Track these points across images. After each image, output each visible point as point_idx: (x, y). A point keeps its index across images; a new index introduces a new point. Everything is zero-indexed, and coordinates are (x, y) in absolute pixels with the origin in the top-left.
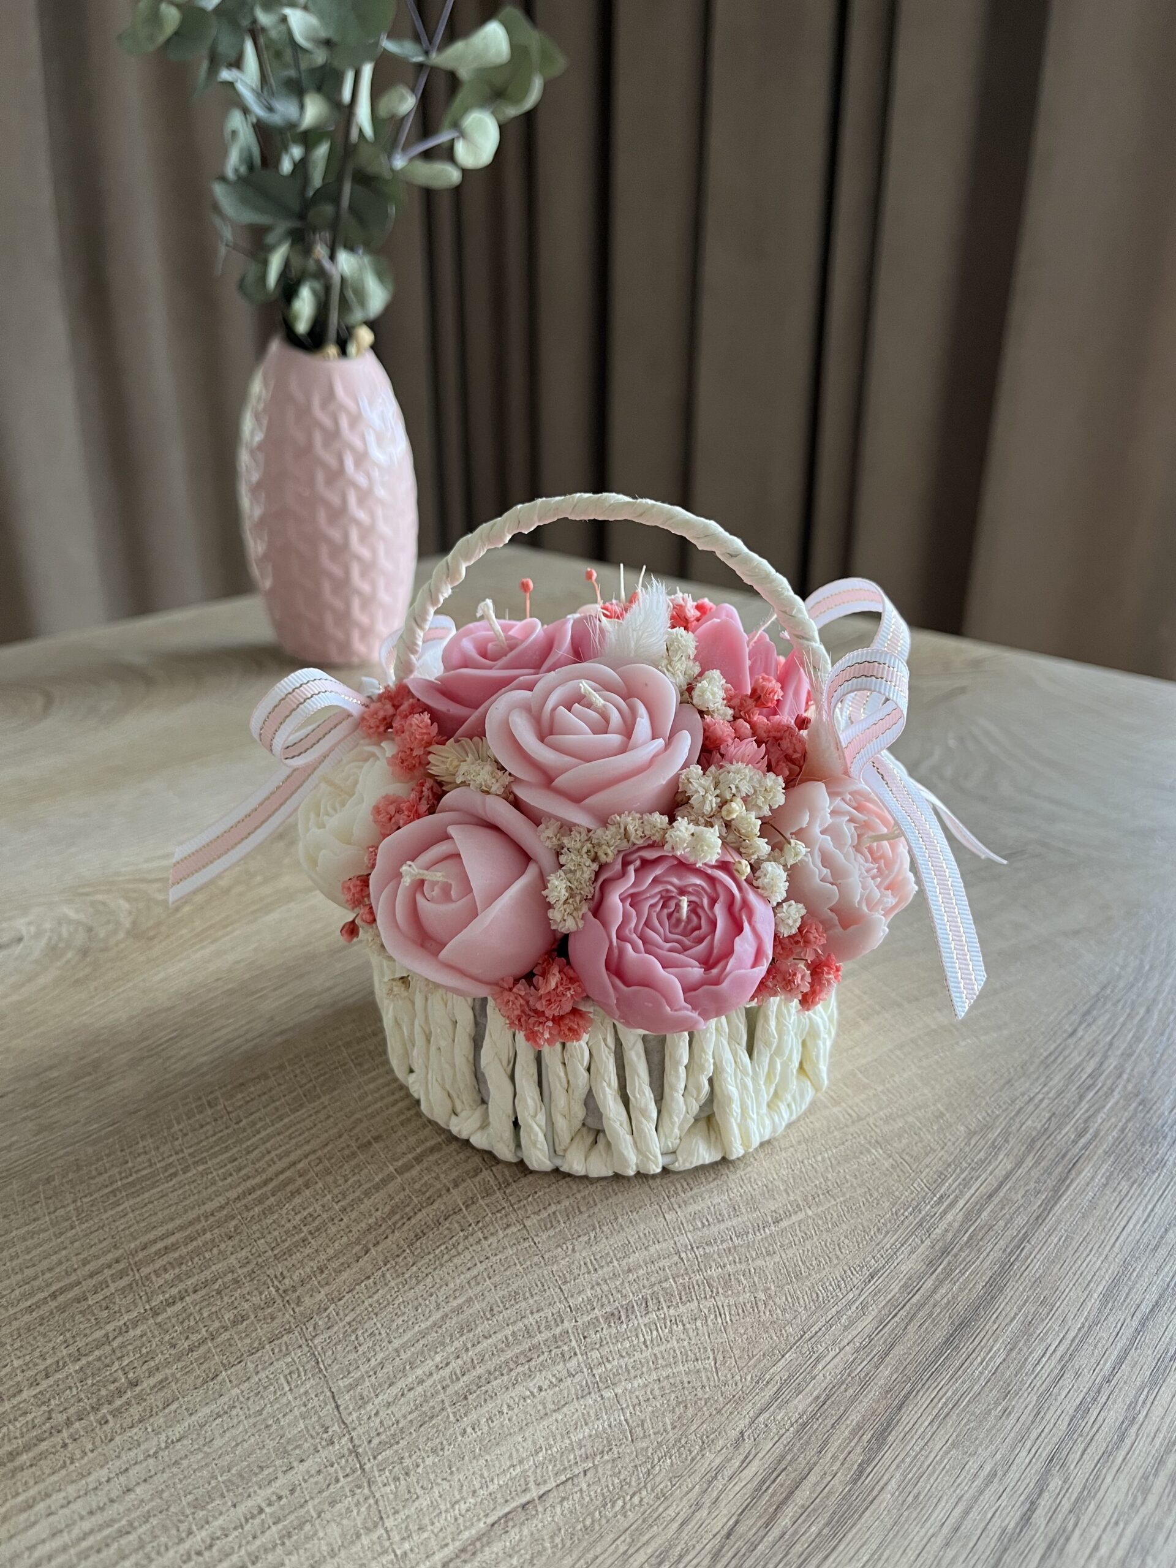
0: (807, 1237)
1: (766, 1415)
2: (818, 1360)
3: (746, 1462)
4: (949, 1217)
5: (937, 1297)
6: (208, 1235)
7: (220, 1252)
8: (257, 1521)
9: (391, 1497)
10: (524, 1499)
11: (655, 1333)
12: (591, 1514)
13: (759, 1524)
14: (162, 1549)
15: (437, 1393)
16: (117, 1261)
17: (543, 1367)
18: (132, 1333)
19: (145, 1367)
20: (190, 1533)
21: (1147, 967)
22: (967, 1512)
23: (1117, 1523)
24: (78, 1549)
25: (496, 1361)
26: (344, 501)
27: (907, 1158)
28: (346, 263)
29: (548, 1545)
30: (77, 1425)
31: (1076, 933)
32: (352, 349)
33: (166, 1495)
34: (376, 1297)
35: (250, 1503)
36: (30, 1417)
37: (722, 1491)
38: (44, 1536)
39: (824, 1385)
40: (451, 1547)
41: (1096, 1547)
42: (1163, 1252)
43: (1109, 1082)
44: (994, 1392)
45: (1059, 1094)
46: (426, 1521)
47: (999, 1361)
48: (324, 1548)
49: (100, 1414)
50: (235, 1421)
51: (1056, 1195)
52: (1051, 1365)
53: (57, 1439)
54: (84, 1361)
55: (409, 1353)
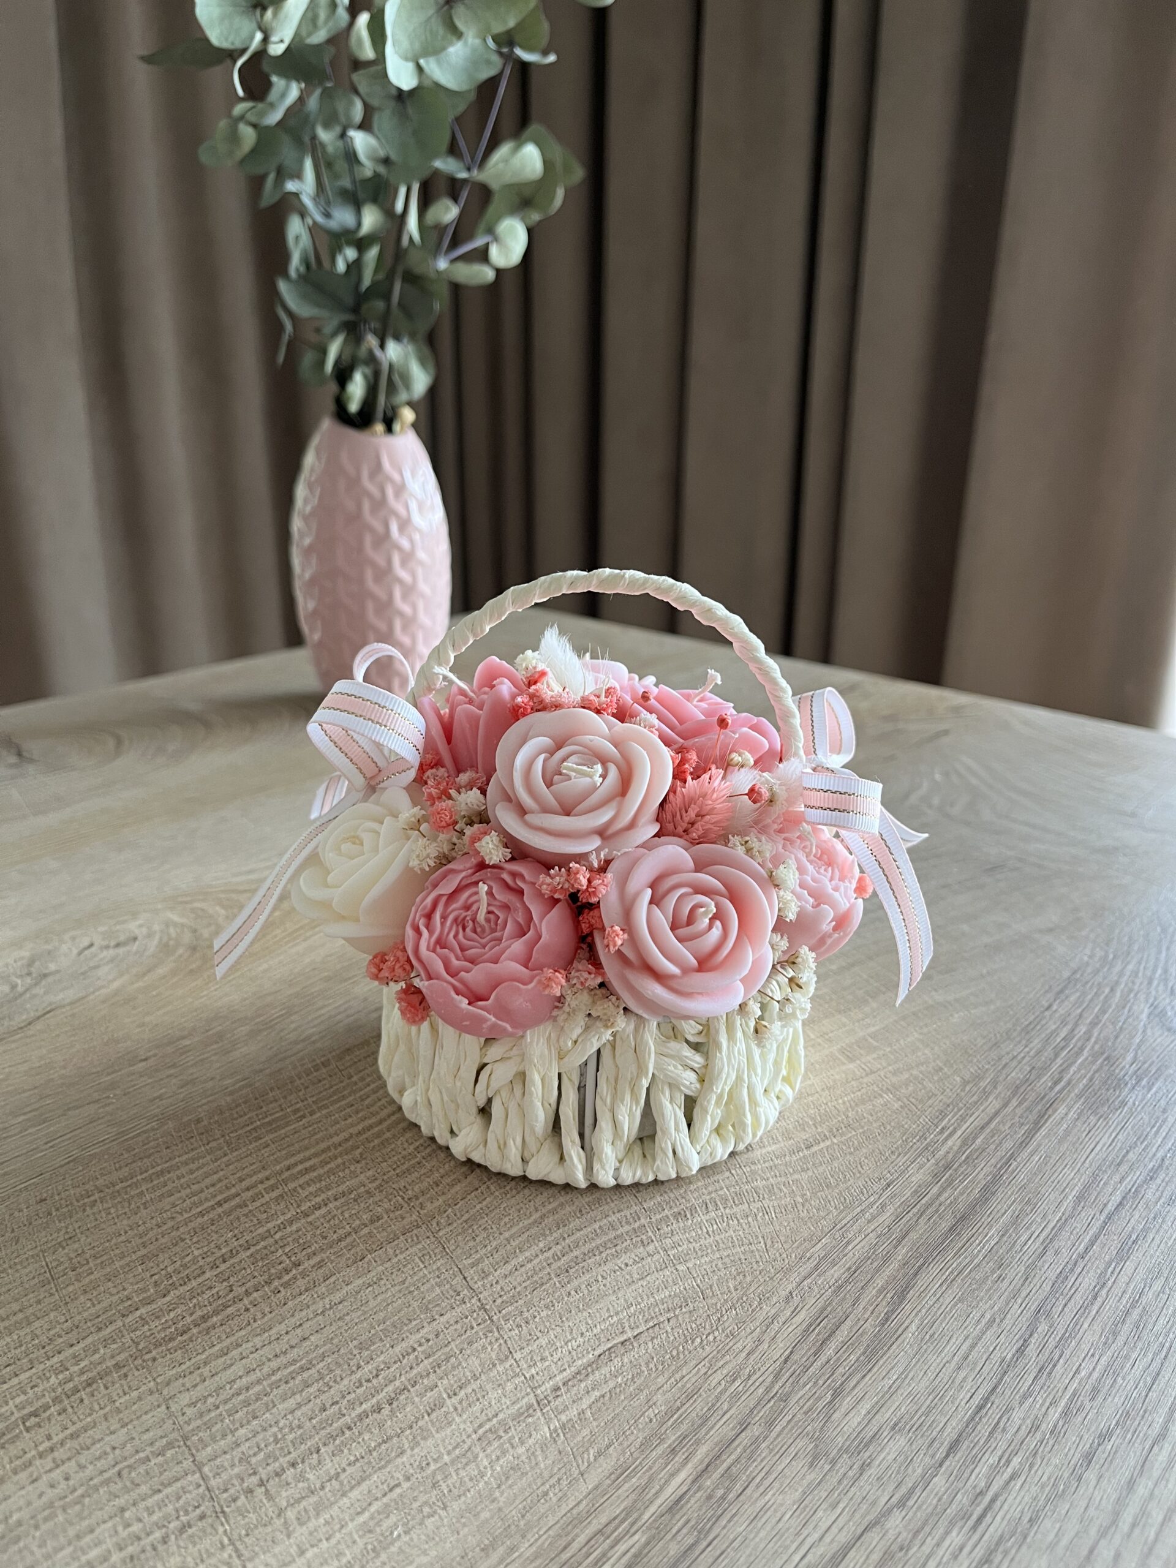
0: (833, 1158)
1: (809, 1280)
2: (848, 1243)
3: (795, 1312)
4: (950, 1143)
5: (942, 1199)
6: (339, 1160)
7: (351, 1172)
8: (412, 1357)
9: (517, 1338)
10: (622, 1339)
11: (715, 1227)
12: (677, 1348)
13: (810, 1353)
14: (338, 1379)
15: (544, 1268)
16: (268, 1179)
17: (627, 1250)
18: (289, 1229)
19: (304, 1253)
20: (359, 1367)
21: (1111, 956)
22: (973, 1347)
23: (1093, 1355)
24: (270, 1382)
25: (588, 1246)
26: (389, 562)
27: (913, 1100)
28: (394, 352)
29: (644, 1368)
30: (255, 1295)
31: (1050, 930)
32: (397, 427)
33: (335, 1341)
34: (484, 1203)
35: (404, 1344)
36: (214, 1291)
37: (778, 1332)
38: (240, 1373)
39: (854, 1260)
40: (568, 1371)
41: (1077, 1371)
42: (1124, 1168)
43: (1079, 1044)
44: (991, 1264)
45: (1039, 1052)
46: (547, 1353)
47: (993, 1243)
48: (468, 1374)
49: (273, 1287)
50: (384, 1289)
51: (1037, 1126)
52: (1035, 1246)
53: (240, 1305)
54: (253, 1249)
55: (517, 1242)
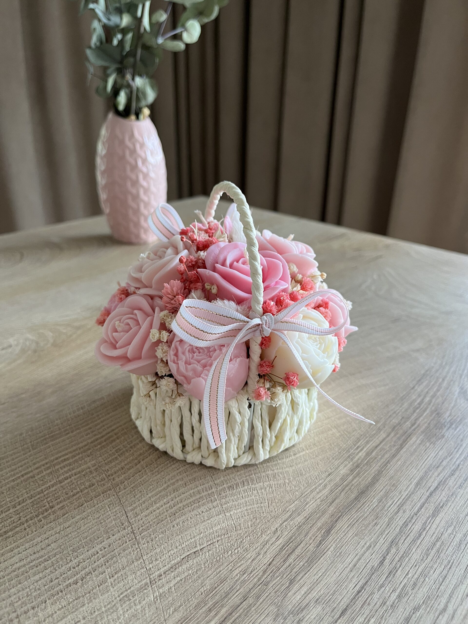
0: (306, 461)
1: (286, 523)
2: (307, 504)
3: (278, 539)
4: (360, 454)
5: (353, 482)
6: (81, 455)
7: (85, 461)
8: (96, 557)
9: (146, 548)
10: (195, 550)
11: (246, 494)
12: (219, 556)
13: (282, 561)
14: (60, 566)
15: (164, 512)
16: (47, 464)
17: (204, 504)
18: (51, 489)
19: (56, 501)
20: (71, 561)
21: (444, 364)
22: (359, 559)
23: (416, 566)
24: (29, 566)
25: (186, 502)
26: (137, 177)
27: (346, 432)
28: (139, 82)
29: (203, 566)
30: (30, 522)
31: (418, 350)
32: (141, 117)
33: (62, 547)
34: (142, 479)
35: (93, 550)
36: (12, 519)
37: (268, 549)
38: (17, 561)
39: (309, 512)
40: (167, 566)
41: (407, 574)
42: (440, 469)
43: (425, 406)
44: (372, 517)
45: (406, 410)
46: (159, 557)
47: (375, 506)
48: (120, 566)
49: (39, 518)
50: (89, 521)
51: (401, 447)
52: (394, 508)
53: (22, 527)
54: (33, 499)
55: (154, 498)
